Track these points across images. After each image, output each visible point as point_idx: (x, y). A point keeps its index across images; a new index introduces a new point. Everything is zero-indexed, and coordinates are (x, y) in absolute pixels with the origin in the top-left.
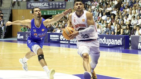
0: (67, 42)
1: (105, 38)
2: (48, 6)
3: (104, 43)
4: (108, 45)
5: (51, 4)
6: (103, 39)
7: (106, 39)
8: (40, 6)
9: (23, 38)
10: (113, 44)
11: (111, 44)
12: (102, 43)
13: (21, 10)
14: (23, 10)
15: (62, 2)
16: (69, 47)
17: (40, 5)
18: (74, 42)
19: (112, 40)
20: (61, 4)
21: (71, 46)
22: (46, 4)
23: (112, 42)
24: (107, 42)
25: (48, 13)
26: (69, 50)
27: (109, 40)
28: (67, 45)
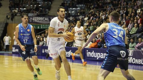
1: (93, 51)
3: (93, 56)
4: (98, 59)
6: (92, 53)
7: (95, 53)
8: (41, 21)
9: (18, 51)
10: (102, 57)
11: (100, 57)
12: (90, 56)
17: (41, 19)
19: (101, 54)
23: (101, 56)
24: (95, 56)
25: (42, 27)
27: (98, 54)
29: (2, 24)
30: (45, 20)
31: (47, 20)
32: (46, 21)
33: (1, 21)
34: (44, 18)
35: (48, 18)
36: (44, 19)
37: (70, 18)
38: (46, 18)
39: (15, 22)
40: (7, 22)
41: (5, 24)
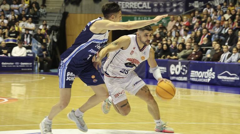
0: (185, 79)
2: (150, 8)
5: (156, 5)
8: (135, 9)
13: (83, 15)
14: (86, 15)
15: (177, 2)
16: (189, 87)
17: (135, 5)
18: (198, 78)
20: (175, 5)
21: (193, 86)
22: (147, 5)
26: (189, 93)
28: (185, 85)
29: (57, 15)
30: (143, 7)
31: (146, 7)
32: (144, 9)
33: (54, 8)
34: (140, 3)
35: (148, 3)
36: (141, 5)
37: (193, 4)
38: (145, 3)
39: (82, 11)
40: (67, 11)
41: (61, 15)
